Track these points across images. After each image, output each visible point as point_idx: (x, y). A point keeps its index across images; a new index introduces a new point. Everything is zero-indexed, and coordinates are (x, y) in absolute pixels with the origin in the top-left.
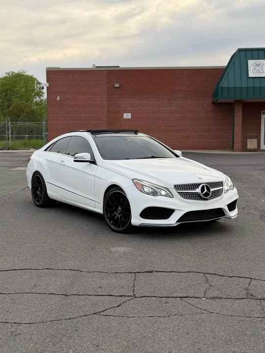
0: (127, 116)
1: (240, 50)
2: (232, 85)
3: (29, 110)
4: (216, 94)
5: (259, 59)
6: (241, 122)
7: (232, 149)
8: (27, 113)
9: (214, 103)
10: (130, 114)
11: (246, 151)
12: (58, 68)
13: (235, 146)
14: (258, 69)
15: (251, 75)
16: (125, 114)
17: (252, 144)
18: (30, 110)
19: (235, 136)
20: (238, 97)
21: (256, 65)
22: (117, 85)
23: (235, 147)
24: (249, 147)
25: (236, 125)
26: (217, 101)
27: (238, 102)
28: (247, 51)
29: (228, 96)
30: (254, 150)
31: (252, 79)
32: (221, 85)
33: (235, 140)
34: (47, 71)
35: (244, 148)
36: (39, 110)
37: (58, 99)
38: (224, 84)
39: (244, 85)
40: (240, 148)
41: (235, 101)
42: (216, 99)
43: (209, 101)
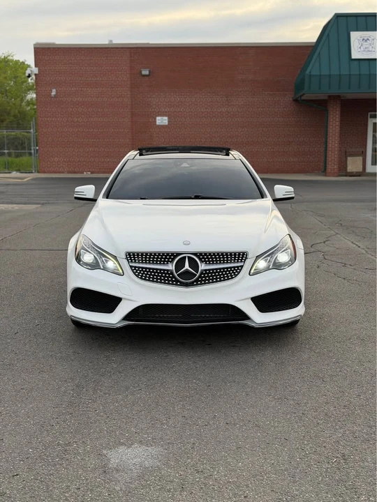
0: (162, 121)
1: (338, 16)
2: (325, 72)
3: (17, 111)
4: (299, 86)
5: (367, 31)
6: (338, 129)
7: (324, 172)
8: (15, 116)
9: (296, 100)
10: (166, 118)
11: (346, 176)
12: (54, 44)
13: (329, 167)
14: (365, 46)
15: (355, 55)
16: (158, 118)
17: (353, 164)
18: (19, 112)
19: (329, 153)
20: (334, 91)
21: (363, 39)
22: (145, 72)
23: (329, 170)
24: (350, 168)
25: (330, 134)
26: (301, 96)
27: (334, 98)
28: (348, 18)
29: (320, 88)
30: (358, 174)
31: (356, 62)
32: (308, 72)
33: (329, 159)
34: (35, 48)
35: (343, 171)
36: (33, 112)
37: (54, 93)
38: (313, 69)
39: (345, 72)
40: (336, 170)
41: (329, 96)
42: (300, 95)
43: (289, 98)
